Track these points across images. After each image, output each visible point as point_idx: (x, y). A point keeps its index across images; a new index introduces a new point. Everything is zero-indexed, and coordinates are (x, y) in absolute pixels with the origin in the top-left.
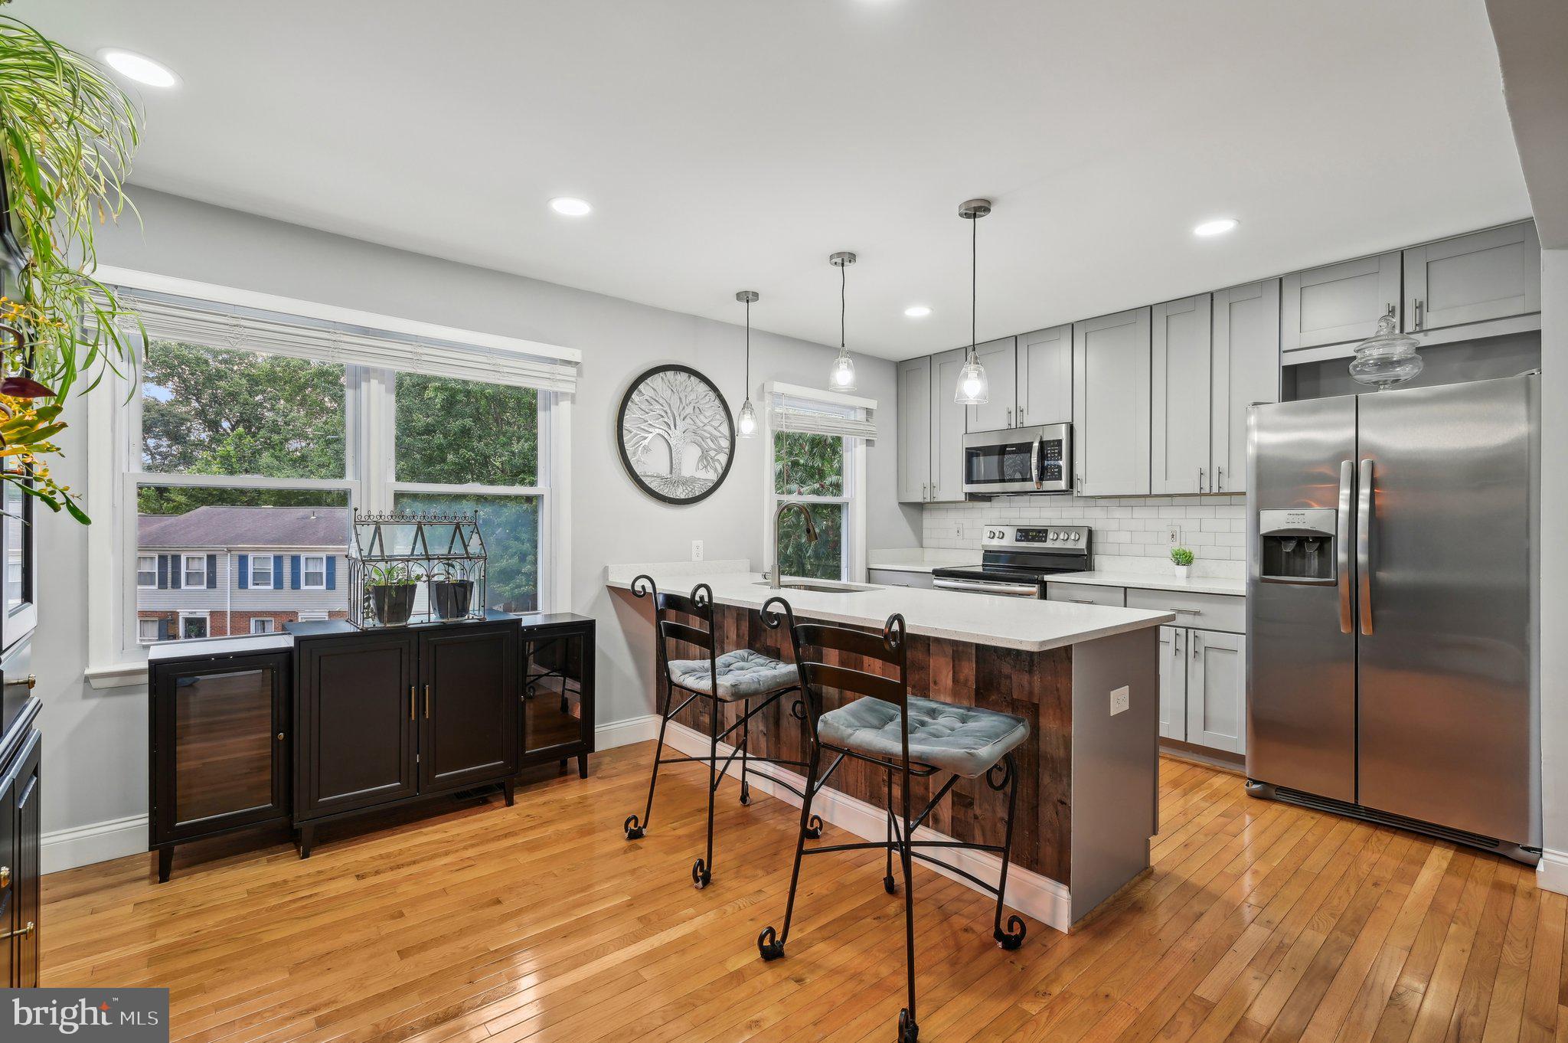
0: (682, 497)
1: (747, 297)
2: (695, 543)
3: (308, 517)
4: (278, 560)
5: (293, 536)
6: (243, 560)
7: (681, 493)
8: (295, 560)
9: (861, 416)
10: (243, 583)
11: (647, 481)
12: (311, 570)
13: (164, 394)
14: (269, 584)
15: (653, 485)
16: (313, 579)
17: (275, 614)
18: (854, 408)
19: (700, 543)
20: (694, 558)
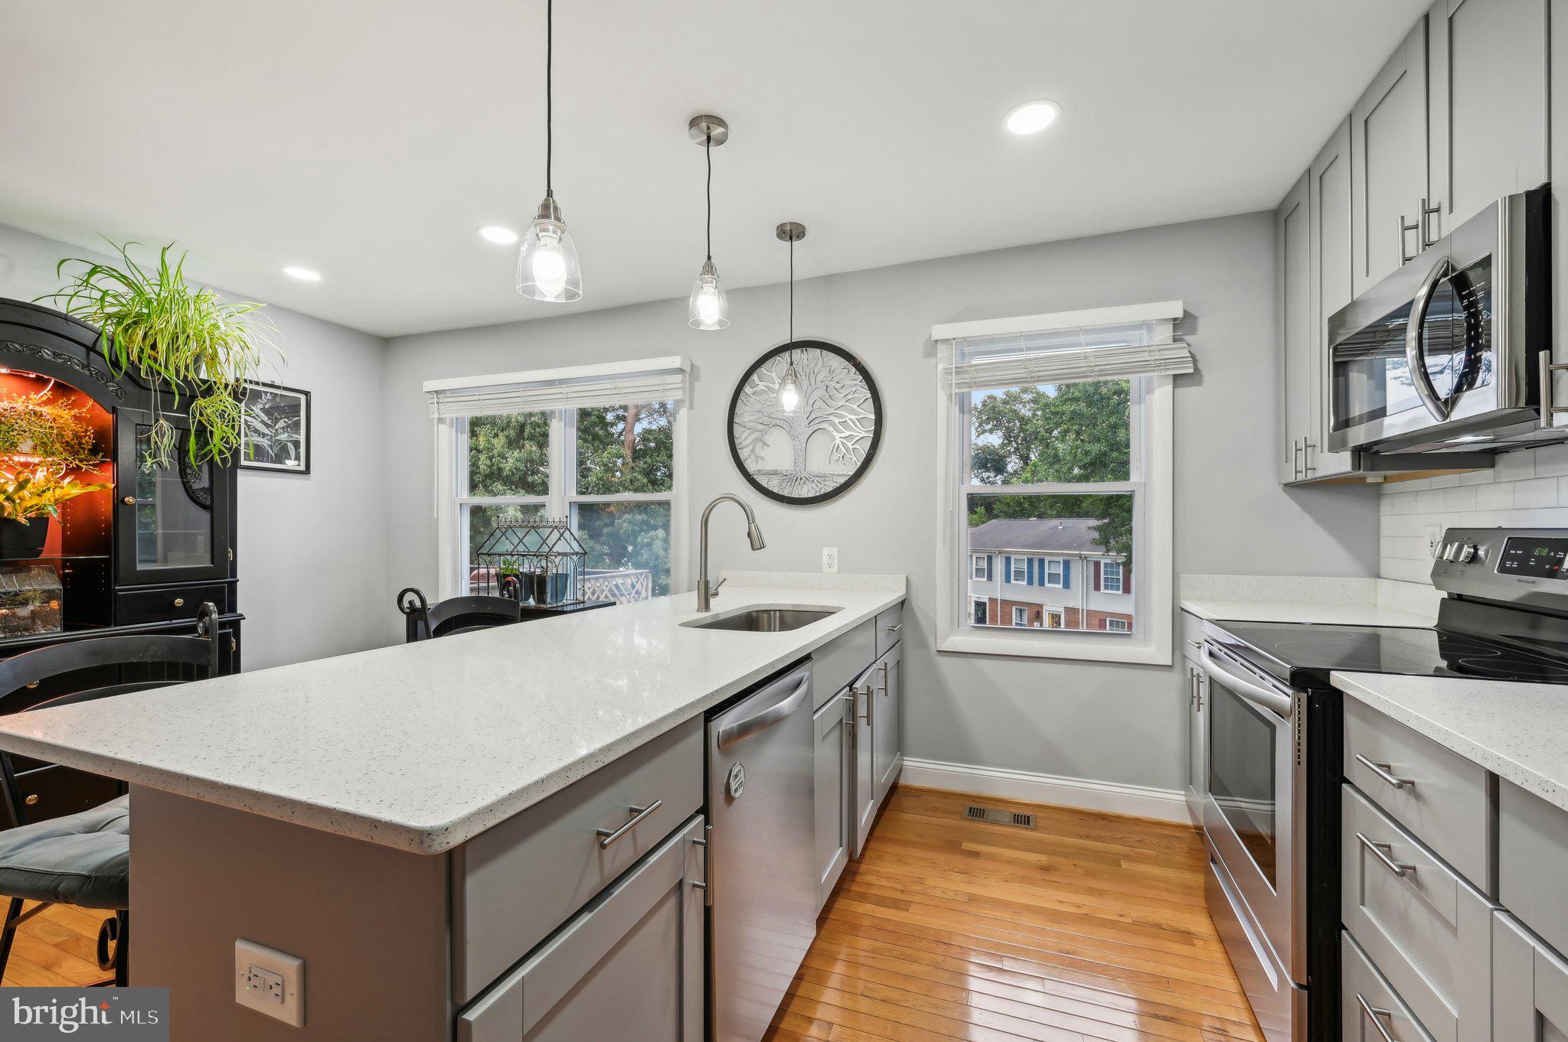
0: (811, 494)
1: (791, 232)
2: (826, 551)
3: (1057, 527)
4: (1030, 561)
5: (1041, 543)
6: (1008, 560)
7: (807, 491)
8: (1041, 562)
9: (1165, 333)
10: (1008, 580)
11: (763, 481)
12: (1053, 571)
13: (995, 440)
14: (1024, 580)
15: (773, 485)
16: (1053, 578)
17: (1029, 604)
18: (1147, 325)
19: (835, 551)
20: (825, 569)
